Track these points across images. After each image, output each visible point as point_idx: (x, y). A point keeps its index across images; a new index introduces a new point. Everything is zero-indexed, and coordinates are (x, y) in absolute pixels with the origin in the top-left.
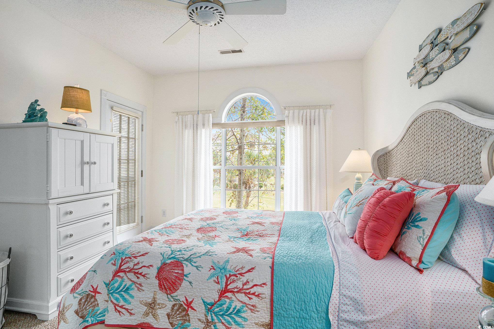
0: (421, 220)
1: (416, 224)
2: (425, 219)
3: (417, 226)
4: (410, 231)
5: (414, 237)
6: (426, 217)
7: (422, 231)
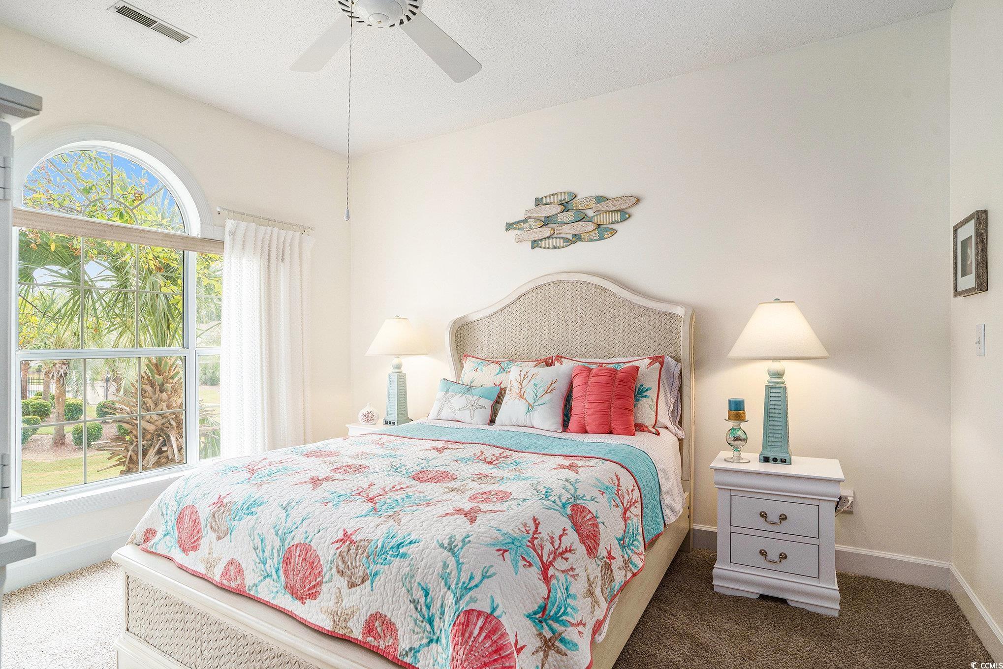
0: (647, 390)
1: (644, 394)
2: (650, 389)
3: (645, 396)
4: (641, 402)
5: (647, 406)
6: (649, 386)
7: (650, 400)
